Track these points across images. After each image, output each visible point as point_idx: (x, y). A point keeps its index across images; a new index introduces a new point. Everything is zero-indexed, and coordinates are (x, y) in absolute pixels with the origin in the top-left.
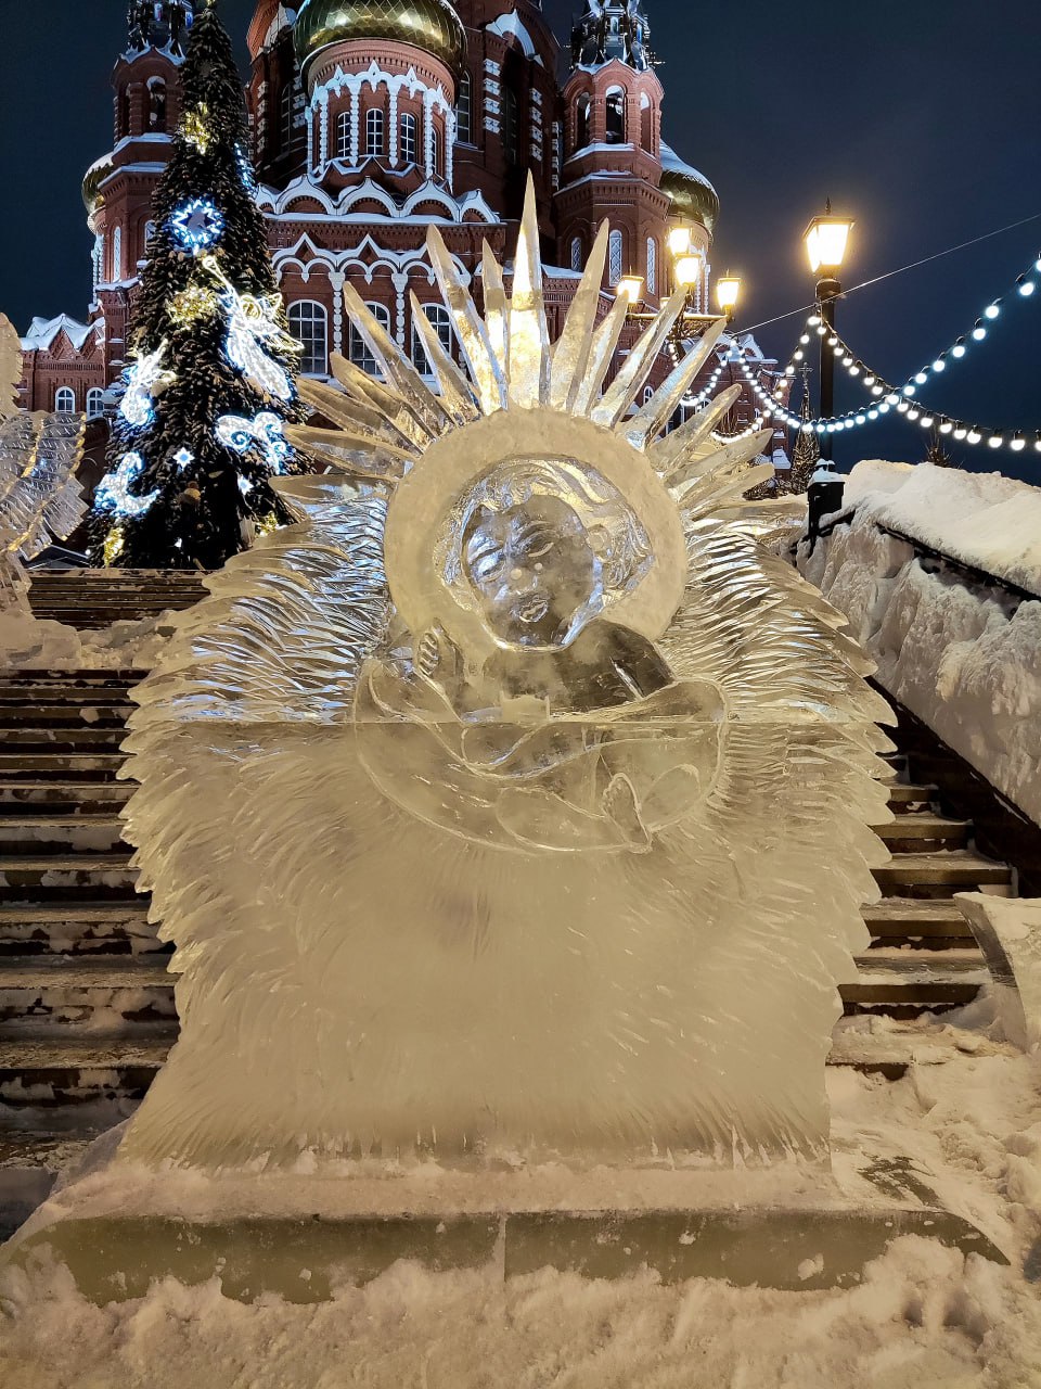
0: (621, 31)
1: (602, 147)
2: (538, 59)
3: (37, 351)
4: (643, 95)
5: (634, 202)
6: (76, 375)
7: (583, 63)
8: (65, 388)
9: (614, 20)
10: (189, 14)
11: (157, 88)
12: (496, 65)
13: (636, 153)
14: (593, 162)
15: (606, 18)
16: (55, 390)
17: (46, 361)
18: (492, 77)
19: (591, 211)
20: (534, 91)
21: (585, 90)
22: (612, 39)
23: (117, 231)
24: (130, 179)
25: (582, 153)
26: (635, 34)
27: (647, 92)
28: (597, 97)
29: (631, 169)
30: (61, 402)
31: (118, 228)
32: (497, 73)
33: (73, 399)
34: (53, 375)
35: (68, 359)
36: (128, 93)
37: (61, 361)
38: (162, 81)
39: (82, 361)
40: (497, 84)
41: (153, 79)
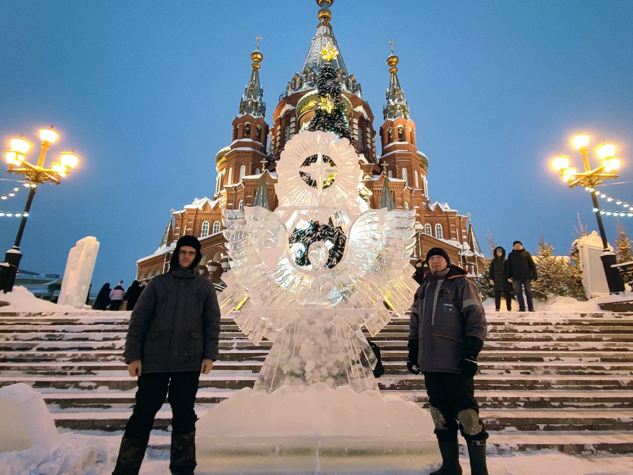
0: (401, 109)
1: (398, 143)
2: (369, 119)
3: (197, 209)
4: (410, 128)
5: (410, 159)
6: (211, 217)
7: (389, 118)
8: (206, 222)
9: (399, 106)
10: (259, 105)
11: (248, 125)
12: (357, 120)
13: (409, 145)
14: (395, 147)
15: (396, 105)
16: (202, 222)
17: (200, 212)
18: (356, 124)
19: (395, 162)
20: (368, 128)
21: (391, 126)
22: (398, 111)
23: (231, 169)
24: (237, 152)
25: (391, 145)
26: (405, 110)
27: (411, 127)
28: (395, 127)
29: (408, 150)
30: (204, 227)
31: (231, 168)
32: (357, 123)
33: (209, 225)
34: (202, 217)
35: (208, 211)
36: (238, 127)
37: (206, 212)
38: (250, 123)
39: (213, 212)
40: (357, 126)
41: (247, 123)
